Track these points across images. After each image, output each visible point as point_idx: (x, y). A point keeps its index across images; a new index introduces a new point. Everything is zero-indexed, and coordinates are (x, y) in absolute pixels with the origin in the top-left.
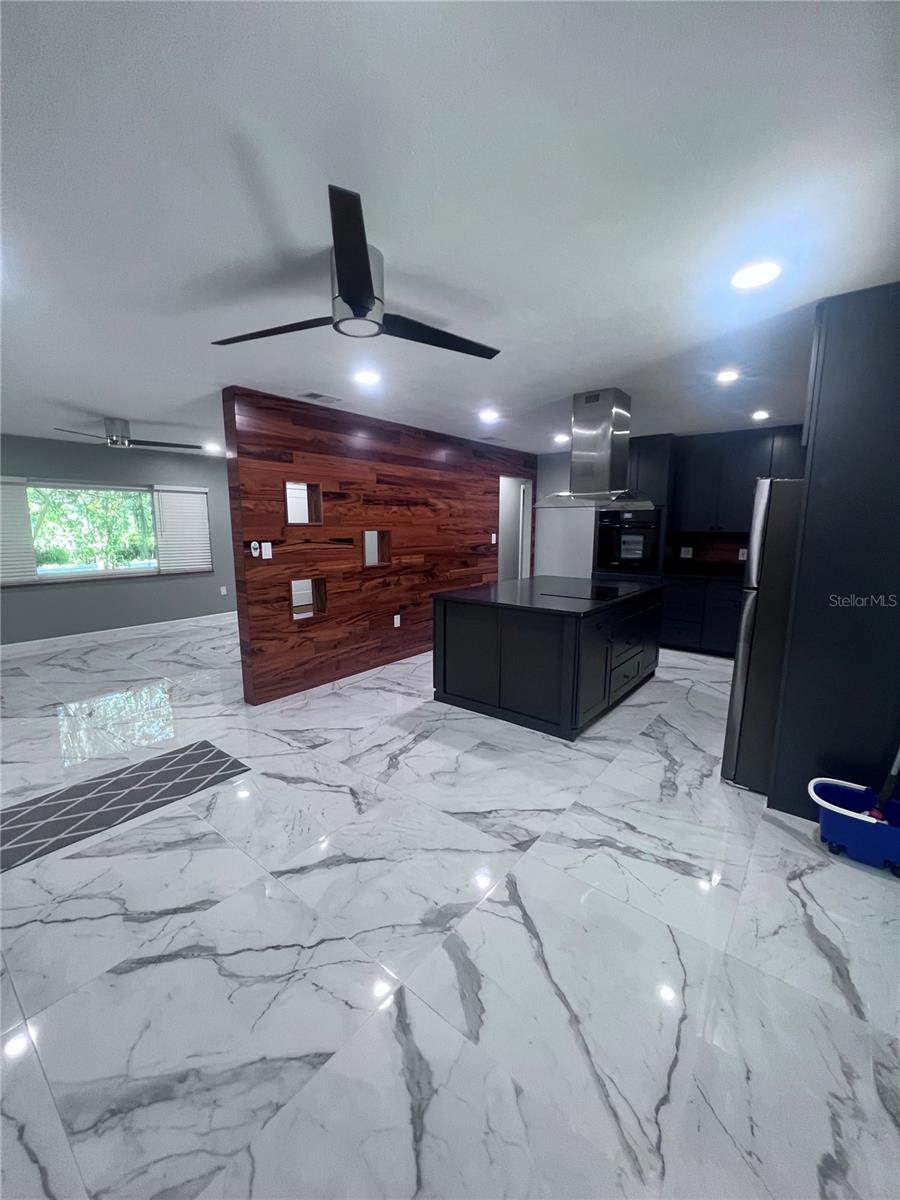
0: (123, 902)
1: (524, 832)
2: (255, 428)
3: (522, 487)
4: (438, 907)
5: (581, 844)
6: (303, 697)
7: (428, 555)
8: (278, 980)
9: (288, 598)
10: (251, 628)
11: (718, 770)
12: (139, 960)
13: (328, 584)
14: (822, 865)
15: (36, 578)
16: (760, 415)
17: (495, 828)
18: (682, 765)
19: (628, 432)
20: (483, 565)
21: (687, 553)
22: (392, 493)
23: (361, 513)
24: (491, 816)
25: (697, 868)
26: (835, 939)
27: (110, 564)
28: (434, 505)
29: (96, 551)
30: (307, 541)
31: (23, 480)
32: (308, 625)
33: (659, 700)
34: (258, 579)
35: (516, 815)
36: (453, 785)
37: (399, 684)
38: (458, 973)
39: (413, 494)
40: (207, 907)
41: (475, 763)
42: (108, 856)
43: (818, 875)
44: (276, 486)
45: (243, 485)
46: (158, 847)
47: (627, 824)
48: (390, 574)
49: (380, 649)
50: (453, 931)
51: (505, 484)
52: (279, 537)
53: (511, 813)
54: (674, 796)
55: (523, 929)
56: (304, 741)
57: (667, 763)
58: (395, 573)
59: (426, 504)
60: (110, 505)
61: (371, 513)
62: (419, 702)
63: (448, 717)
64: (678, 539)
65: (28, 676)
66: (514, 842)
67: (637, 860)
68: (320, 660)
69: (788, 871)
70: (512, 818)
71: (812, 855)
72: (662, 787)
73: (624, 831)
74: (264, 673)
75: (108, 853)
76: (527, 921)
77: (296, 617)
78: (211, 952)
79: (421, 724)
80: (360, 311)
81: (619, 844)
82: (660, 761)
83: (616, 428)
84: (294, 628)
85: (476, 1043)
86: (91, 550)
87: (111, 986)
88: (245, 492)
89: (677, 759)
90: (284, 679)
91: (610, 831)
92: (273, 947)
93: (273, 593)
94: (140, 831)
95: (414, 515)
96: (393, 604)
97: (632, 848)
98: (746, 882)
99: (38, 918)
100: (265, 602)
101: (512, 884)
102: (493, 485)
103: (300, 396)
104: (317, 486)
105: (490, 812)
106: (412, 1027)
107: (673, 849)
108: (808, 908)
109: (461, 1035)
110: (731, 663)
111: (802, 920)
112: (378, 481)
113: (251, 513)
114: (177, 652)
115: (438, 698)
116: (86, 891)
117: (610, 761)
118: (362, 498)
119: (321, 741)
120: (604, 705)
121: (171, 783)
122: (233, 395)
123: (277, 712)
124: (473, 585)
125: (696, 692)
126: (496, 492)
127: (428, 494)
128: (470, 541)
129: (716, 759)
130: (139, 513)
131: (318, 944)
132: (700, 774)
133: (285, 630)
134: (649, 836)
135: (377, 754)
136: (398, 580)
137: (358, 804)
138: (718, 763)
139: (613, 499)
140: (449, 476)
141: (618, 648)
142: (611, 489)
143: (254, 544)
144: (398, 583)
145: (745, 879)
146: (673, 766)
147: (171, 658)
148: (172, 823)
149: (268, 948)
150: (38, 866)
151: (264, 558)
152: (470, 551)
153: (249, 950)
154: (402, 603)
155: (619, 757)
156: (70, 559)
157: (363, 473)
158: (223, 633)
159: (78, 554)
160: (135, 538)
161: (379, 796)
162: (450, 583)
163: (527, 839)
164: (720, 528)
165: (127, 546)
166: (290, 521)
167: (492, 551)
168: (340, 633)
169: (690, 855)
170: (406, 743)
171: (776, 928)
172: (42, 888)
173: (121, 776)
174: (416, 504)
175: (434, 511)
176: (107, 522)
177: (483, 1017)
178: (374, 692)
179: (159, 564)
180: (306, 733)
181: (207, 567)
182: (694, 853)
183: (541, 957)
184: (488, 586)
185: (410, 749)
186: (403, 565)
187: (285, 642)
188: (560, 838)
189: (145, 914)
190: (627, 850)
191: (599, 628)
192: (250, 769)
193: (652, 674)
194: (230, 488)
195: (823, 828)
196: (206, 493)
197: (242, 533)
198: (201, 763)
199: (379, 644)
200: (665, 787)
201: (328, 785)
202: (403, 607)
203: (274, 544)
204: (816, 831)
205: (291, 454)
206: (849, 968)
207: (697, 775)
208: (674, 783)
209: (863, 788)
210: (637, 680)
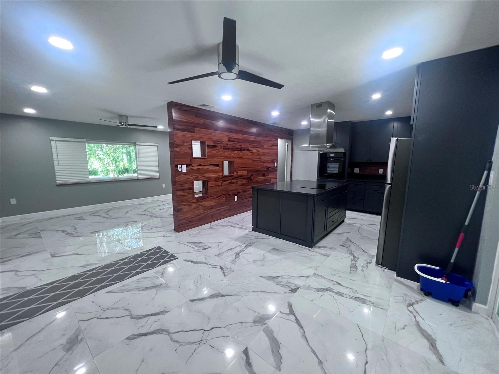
0: (129, 311)
1: (294, 285)
2: (181, 118)
3: (287, 144)
4: (260, 315)
5: (318, 290)
6: (198, 229)
7: (249, 171)
8: (195, 344)
9: (193, 188)
10: (177, 200)
11: (374, 260)
12: (137, 334)
13: (208, 183)
14: (421, 300)
15: (89, 180)
16: (389, 113)
17: (281, 283)
18: (359, 258)
19: (334, 120)
20: (271, 175)
21: (357, 170)
22: (234, 145)
23: (222, 154)
24: (280, 278)
25: (368, 301)
26: (430, 331)
27: (116, 175)
28: (252, 150)
29: (110, 170)
30: (200, 165)
31: (85, 140)
32: (201, 199)
33: (347, 231)
34: (181, 180)
35: (290, 278)
36: (263, 265)
37: (238, 224)
38: (270, 342)
39: (243, 146)
40: (164, 313)
41: (272, 257)
42: (123, 292)
43: (420, 304)
44: (188, 142)
45: (175, 142)
46: (143, 289)
47: (337, 282)
48: (233, 179)
49: (229, 210)
50: (267, 325)
51: (280, 142)
52: (189, 163)
53: (288, 277)
54: (356, 271)
55: (296, 325)
56: (200, 247)
57: (352, 257)
58: (236, 178)
59: (248, 150)
60: (116, 152)
61: (226, 153)
62: (246, 232)
63: (259, 238)
64: (353, 165)
65: (85, 220)
66: (290, 289)
67: (342, 297)
68: (205, 214)
69: (407, 303)
70: (288, 279)
71: (417, 296)
72: (351, 267)
73: (336, 285)
74: (182, 219)
75: (122, 291)
76: (298, 321)
77: (196, 196)
78: (167, 332)
79: (247, 240)
80: (229, 69)
81: (334, 291)
82: (349, 257)
83: (329, 118)
84: (195, 201)
85: (280, 371)
86: (108, 170)
87: (127, 345)
88: (176, 145)
89: (357, 256)
90: (191, 222)
91: (330, 285)
92: (192, 330)
93: (187, 186)
94: (135, 282)
95: (243, 154)
96: (234, 191)
97: (340, 292)
98: (389, 307)
99: (96, 317)
100: (183, 190)
101: (290, 306)
102: (275, 142)
103: (198, 105)
104: (204, 142)
105: (279, 277)
106: (252, 364)
107: (357, 293)
108: (417, 318)
109: (273, 368)
110: (380, 217)
111: (415, 323)
112: (229, 141)
113: (178, 153)
114: (145, 210)
115: (254, 230)
116: (114, 306)
117: (328, 256)
118: (223, 147)
119: (207, 247)
120: (324, 233)
121: (146, 263)
122: (171, 105)
123: (187, 235)
124: (267, 184)
125: (362, 228)
126: (277, 145)
127: (249, 146)
128: (266, 165)
129: (373, 256)
130: (129, 155)
131: (211, 329)
132: (367, 262)
133: (191, 202)
134: (347, 287)
135: (230, 253)
136: (237, 181)
137: (224, 272)
138: (374, 258)
139: (328, 148)
140: (257, 139)
141: (330, 210)
142: (327, 143)
143: (179, 166)
144: (237, 183)
145: (389, 306)
146: (355, 259)
147: (143, 213)
148: (148, 279)
149: (190, 331)
150: (94, 296)
151: (183, 172)
152: (266, 169)
153: (183, 331)
154: (238, 191)
155: (331, 255)
156: (99, 174)
157: (223, 137)
158: (164, 203)
159: (102, 171)
160: (125, 165)
161: (232, 269)
162: (258, 182)
163: (295, 288)
164: (371, 160)
165: (122, 168)
166: (193, 157)
167: (275, 169)
168: (213, 203)
169: (365, 295)
170: (242, 248)
171: (403, 326)
172: (97, 305)
173: (126, 260)
174: (244, 150)
175: (251, 153)
176: (115, 158)
177: (282, 361)
178: (227, 227)
179: (138, 175)
180: (200, 244)
181: (158, 176)
182: (366, 294)
183: (304, 336)
184: (273, 184)
185: (244, 251)
186: (239, 175)
187: (191, 206)
188: (309, 288)
189: (139, 316)
190: (338, 293)
191: (323, 201)
192: (178, 258)
193: (343, 221)
194: (170, 143)
195: (421, 285)
196: (157, 146)
197: (174, 161)
198: (158, 255)
199: (229, 208)
200: (352, 267)
201: (211, 265)
202: (238, 193)
203: (187, 166)
204: (418, 286)
205: (195, 129)
206: (436, 344)
207: (365, 262)
208: (356, 266)
209: (438, 268)
210: (338, 223)
